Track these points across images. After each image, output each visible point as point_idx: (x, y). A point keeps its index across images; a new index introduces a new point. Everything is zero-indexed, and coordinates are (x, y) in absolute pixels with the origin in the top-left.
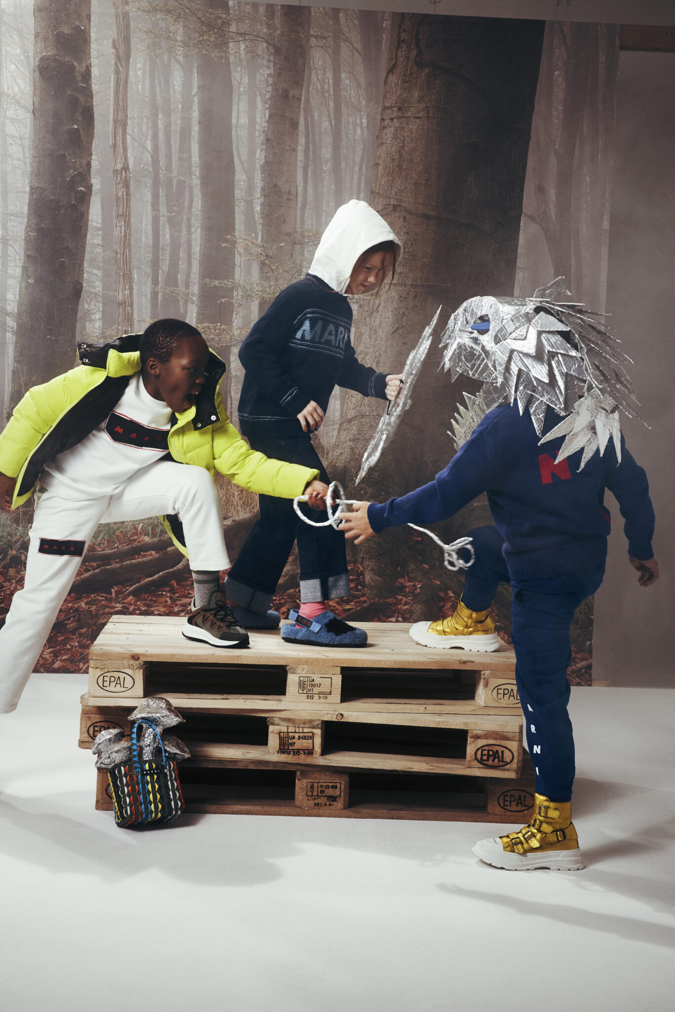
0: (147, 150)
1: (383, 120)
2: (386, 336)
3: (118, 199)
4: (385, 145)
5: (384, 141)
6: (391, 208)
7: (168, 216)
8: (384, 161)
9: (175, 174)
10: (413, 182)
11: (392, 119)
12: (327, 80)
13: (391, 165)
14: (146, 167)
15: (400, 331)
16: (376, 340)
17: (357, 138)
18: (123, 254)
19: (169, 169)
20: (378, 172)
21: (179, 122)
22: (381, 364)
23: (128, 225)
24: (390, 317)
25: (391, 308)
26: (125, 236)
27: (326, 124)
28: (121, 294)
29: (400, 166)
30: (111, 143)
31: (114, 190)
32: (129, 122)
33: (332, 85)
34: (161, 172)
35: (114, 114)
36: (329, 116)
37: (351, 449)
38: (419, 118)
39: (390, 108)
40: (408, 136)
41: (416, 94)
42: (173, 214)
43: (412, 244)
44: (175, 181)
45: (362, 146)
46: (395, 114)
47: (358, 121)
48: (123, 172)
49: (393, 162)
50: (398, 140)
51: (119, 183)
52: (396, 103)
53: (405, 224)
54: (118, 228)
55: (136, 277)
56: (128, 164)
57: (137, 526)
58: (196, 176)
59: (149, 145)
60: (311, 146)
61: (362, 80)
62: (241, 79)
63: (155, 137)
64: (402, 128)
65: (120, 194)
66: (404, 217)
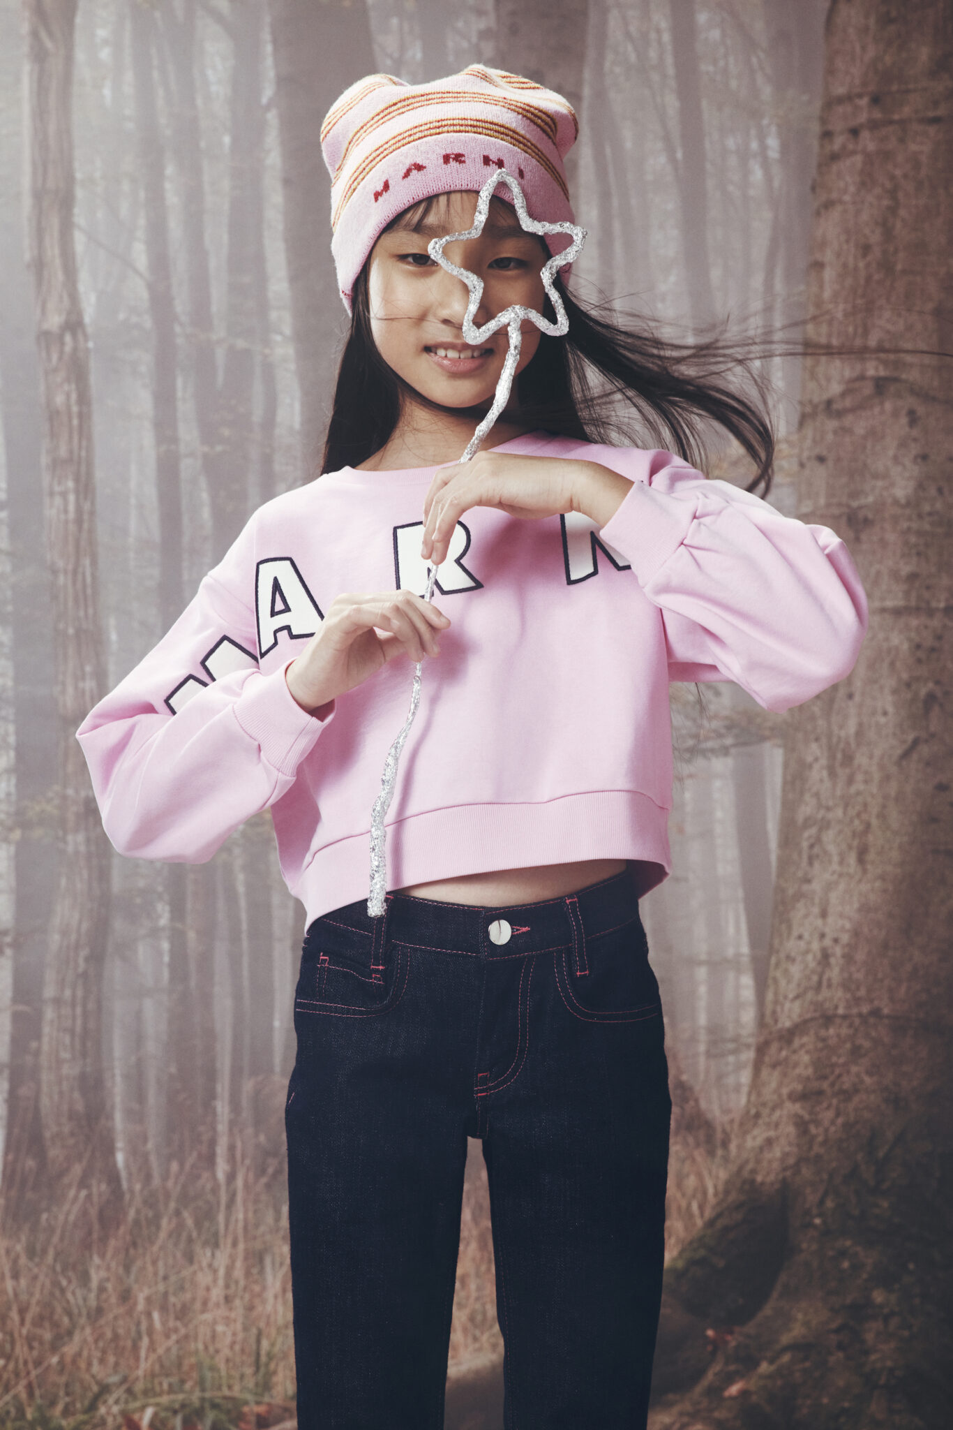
0: (136, 271)
1: (827, 135)
2: (882, 767)
3: (53, 415)
4: (839, 208)
5: (834, 195)
6: (868, 389)
7: (205, 456)
8: (838, 255)
9: (219, 332)
10: (930, 306)
11: (855, 132)
12: (653, 35)
13: (861, 265)
14: (134, 319)
15: (925, 750)
16: (850, 781)
17: (752, 192)
18: (75, 572)
19: (201, 316)
20: (821, 287)
21: (226, 184)
22: (871, 856)
23: (86, 488)
24: (890, 709)
25: (889, 683)
26: (79, 521)
27: (657, 162)
28: (70, 690)
29: (887, 266)
30: (27, 256)
31: (42, 388)
32: (80, 193)
33: (669, 48)
34: (178, 329)
35: (34, 173)
36: (667, 139)
37: (796, 1125)
38: (936, 120)
39: (849, 98)
40: (905, 176)
41: (924, 54)
42: (219, 448)
43: (940, 491)
44: (220, 355)
45: (767, 215)
46: (863, 118)
47: (754, 145)
48: (68, 338)
49: (865, 255)
50: (878, 191)
51: (55, 370)
52: (864, 84)
53: (915, 432)
54: (58, 500)
55: (114, 637)
56: (80, 315)
57: (136, 1417)
58: (281, 333)
59: (140, 256)
60: (617, 226)
61: (759, 27)
62: (403, 48)
63: (157, 232)
64: (886, 156)
65: (59, 400)
66: (911, 413)
